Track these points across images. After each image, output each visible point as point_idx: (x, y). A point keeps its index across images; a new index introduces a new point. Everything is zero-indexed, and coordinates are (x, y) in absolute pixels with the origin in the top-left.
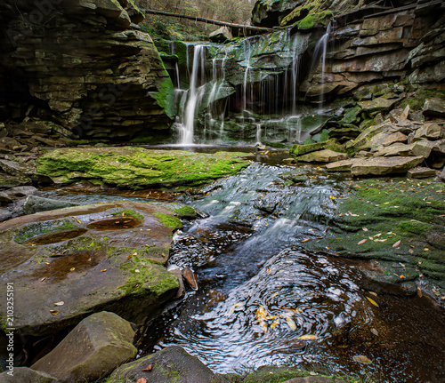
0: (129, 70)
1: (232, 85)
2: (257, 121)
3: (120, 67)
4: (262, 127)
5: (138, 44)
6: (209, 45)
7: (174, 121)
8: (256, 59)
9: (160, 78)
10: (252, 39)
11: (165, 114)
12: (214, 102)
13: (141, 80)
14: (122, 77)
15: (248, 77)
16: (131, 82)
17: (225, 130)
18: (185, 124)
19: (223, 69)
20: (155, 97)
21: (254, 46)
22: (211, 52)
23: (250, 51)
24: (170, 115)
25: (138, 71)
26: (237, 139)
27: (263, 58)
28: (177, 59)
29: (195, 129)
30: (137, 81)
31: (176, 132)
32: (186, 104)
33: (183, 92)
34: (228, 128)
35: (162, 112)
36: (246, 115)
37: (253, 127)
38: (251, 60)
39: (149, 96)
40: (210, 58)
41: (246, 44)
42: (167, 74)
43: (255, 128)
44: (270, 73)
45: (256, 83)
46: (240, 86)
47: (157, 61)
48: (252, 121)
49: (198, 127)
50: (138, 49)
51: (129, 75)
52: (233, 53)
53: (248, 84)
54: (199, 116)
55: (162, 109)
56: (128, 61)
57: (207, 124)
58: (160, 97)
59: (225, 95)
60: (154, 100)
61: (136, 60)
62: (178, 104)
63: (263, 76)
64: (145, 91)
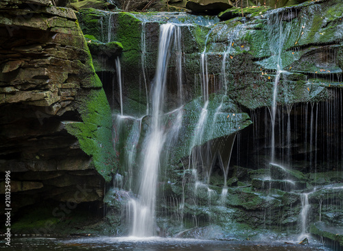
0: (24, 76)
1: (244, 109)
2: (302, 186)
3: (6, 69)
4: (313, 201)
5: (49, 22)
6: (193, 23)
7: (111, 184)
8: (295, 56)
9: (85, 90)
10: (286, 13)
11: (93, 170)
12: (205, 145)
13: (50, 97)
14: (9, 89)
15: (280, 93)
16: (29, 101)
17: (229, 206)
18: (136, 192)
19: (224, 75)
20: (76, 133)
21: (289, 27)
22: (197, 39)
23: (282, 38)
24: (103, 171)
25: (47, 78)
26: (256, 226)
27: (312, 53)
28: (118, 52)
29: (159, 202)
30: (43, 99)
31: (116, 210)
32: (139, 149)
33: (131, 122)
34: (235, 202)
35: (87, 166)
36: (276, 173)
37: (291, 200)
38: (284, 56)
39: (65, 131)
40: (195, 50)
41: (273, 22)
42: (99, 83)
43: (298, 202)
44: (329, 84)
45: (298, 106)
46: (263, 112)
47: (82, 55)
48: (289, 187)
49: (168, 199)
50: (50, 33)
51: (25, 86)
52: (247, 41)
53: (281, 106)
54: (171, 175)
55: (88, 158)
56: (24, 56)
57: (189, 194)
58: (85, 134)
59: (230, 130)
60: (74, 139)
61: (42, 56)
62: (121, 148)
63: (313, 90)
64: (57, 120)
